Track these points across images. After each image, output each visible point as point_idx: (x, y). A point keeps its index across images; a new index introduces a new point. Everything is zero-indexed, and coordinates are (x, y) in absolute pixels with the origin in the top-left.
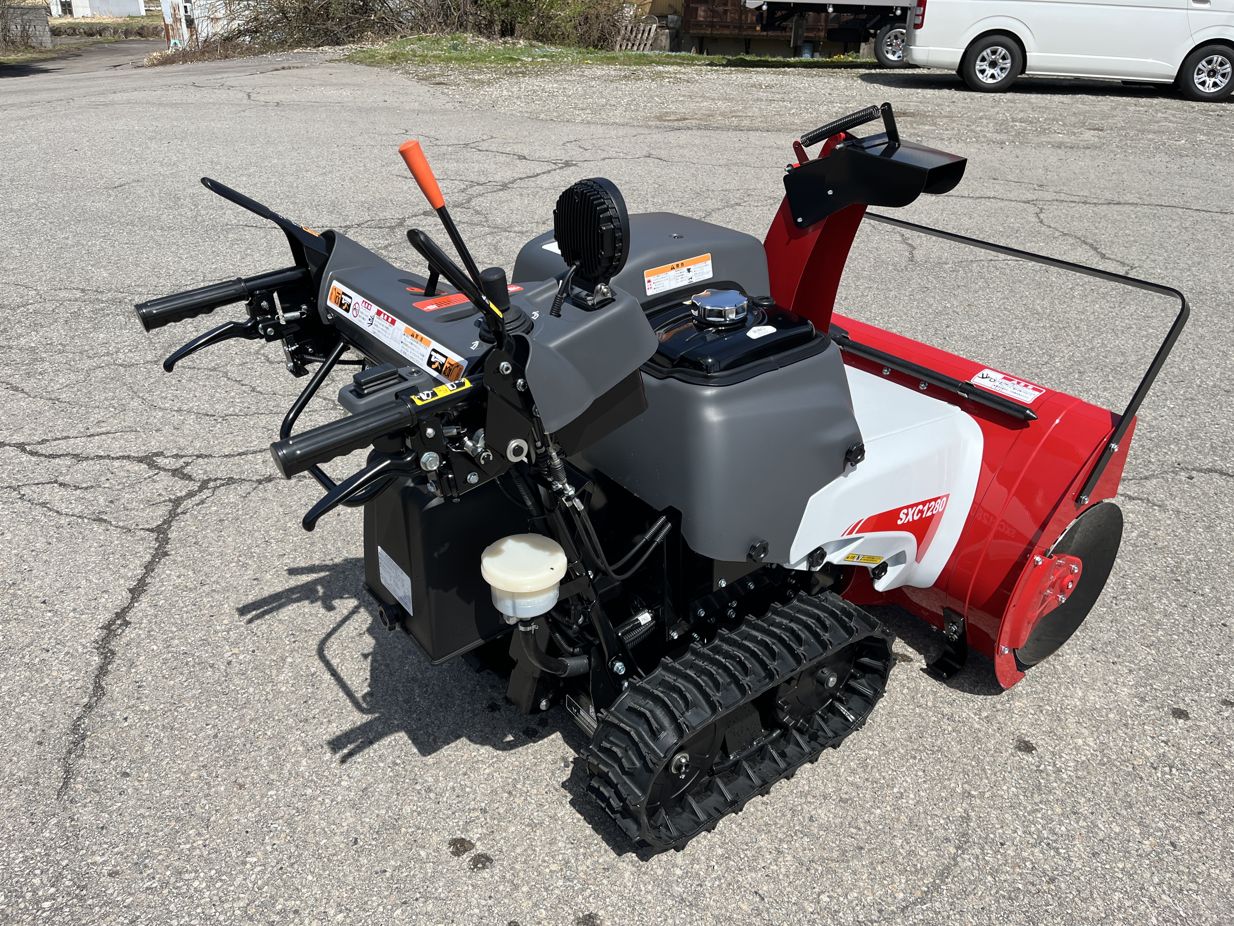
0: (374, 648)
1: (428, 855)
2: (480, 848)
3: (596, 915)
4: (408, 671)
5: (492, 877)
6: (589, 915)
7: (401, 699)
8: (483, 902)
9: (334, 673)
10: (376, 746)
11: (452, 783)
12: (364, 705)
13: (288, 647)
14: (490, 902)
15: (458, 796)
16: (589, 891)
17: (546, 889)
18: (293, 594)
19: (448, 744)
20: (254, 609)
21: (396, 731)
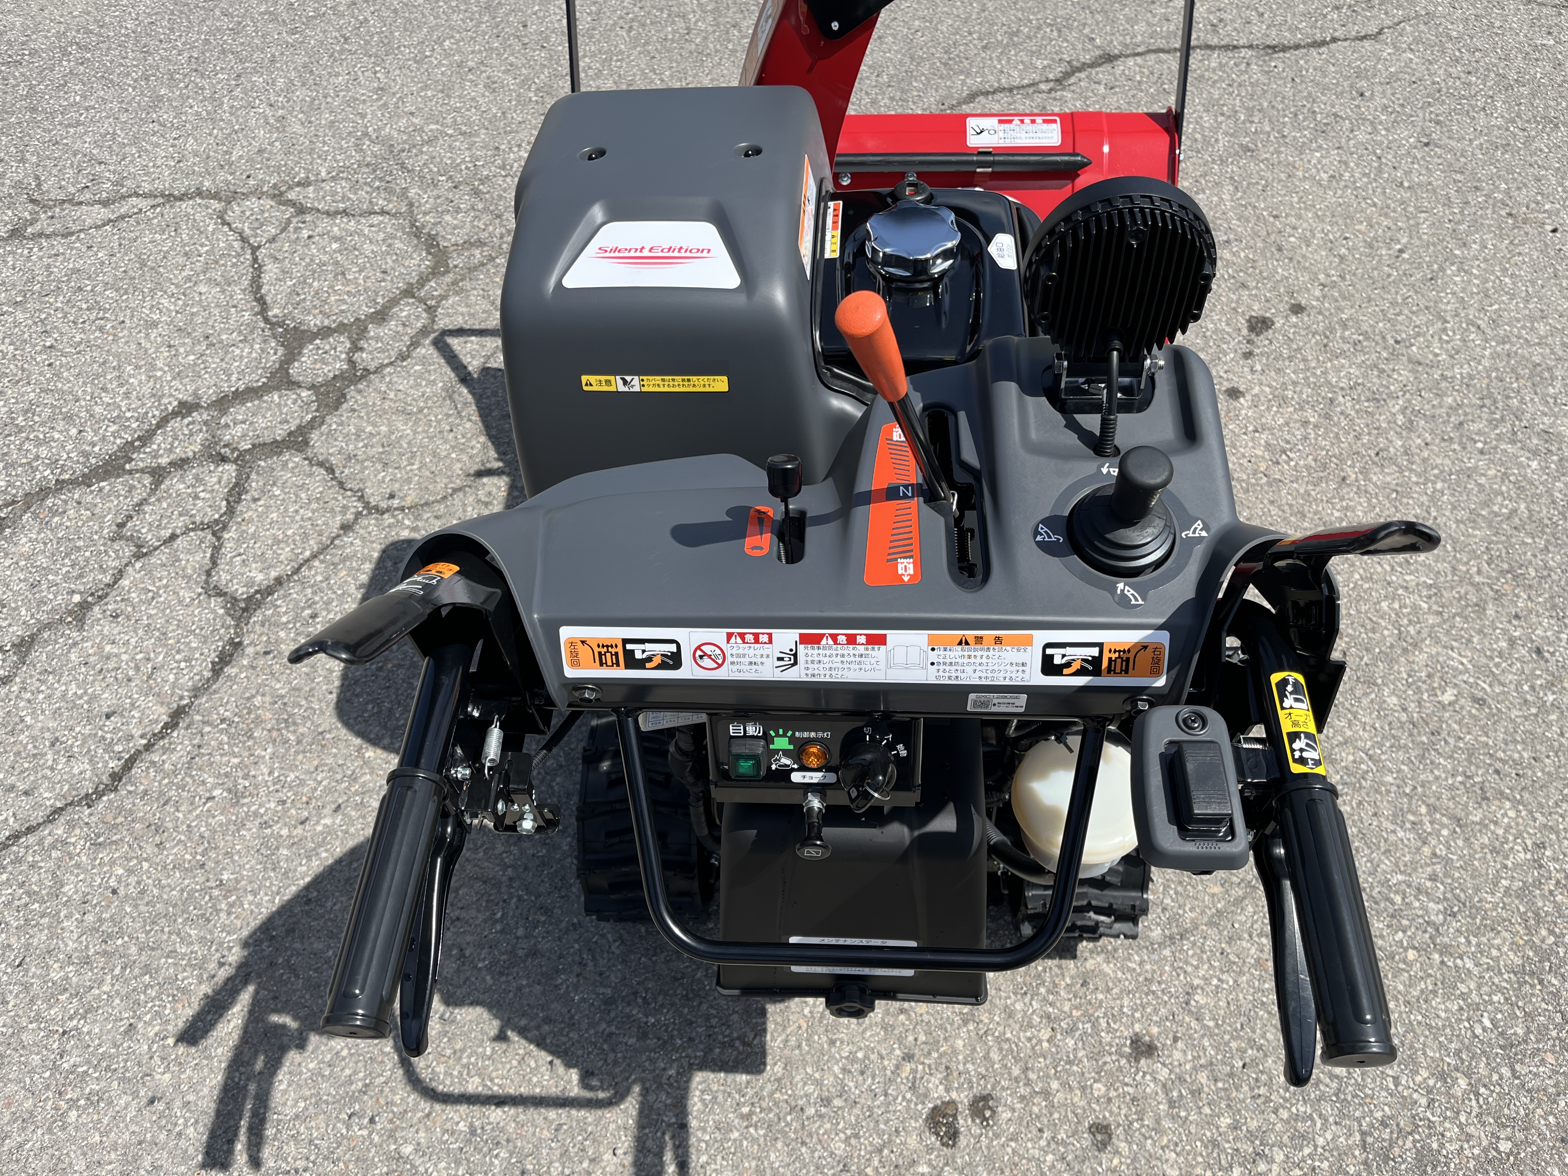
0: (496, 1017)
1: (929, 1163)
2: (963, 1098)
3: (1136, 1034)
4: (583, 1000)
5: (1013, 1110)
6: (1132, 1042)
7: (632, 1041)
8: (1043, 1143)
9: (500, 1101)
10: (694, 1123)
11: (836, 1068)
12: (601, 1095)
13: (376, 1138)
14: (1047, 1134)
15: (862, 1073)
16: (1101, 1020)
17: (1070, 1062)
18: (250, 1063)
19: (765, 1030)
20: (231, 1142)
21: (688, 1081)
